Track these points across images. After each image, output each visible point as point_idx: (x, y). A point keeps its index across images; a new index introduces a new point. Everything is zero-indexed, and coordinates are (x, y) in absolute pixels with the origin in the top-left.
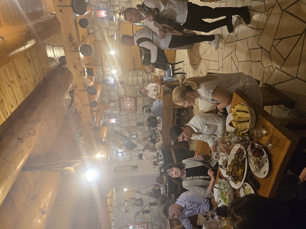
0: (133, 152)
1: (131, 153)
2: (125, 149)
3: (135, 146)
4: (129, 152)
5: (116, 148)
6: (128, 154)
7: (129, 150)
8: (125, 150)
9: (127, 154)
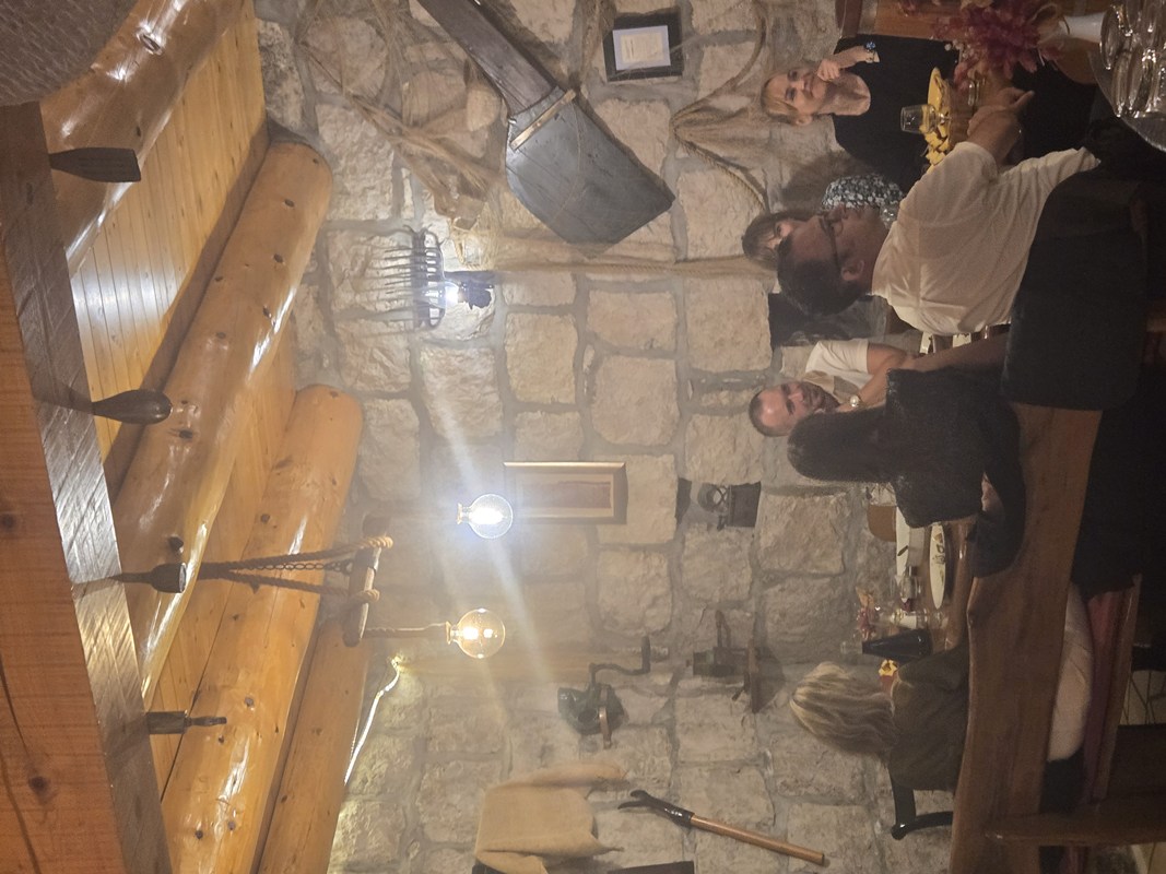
0: (617, 287)
1: (594, 297)
2: (523, 235)
3: (655, 197)
4: (563, 286)
5: (407, 214)
6: (560, 311)
7: (562, 254)
8: (516, 250)
9: (542, 309)
